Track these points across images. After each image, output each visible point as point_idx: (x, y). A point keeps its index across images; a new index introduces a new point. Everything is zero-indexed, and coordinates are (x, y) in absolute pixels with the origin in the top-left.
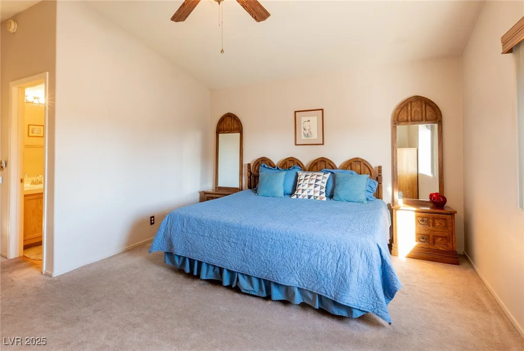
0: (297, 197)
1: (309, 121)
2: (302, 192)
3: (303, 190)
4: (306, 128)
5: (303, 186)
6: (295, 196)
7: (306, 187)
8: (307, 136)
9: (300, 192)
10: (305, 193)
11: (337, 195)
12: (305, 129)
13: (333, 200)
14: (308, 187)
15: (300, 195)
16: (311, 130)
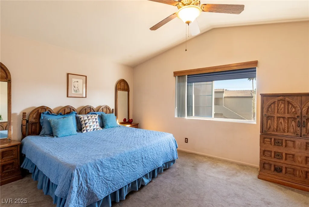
0: (87, 131)
1: (77, 82)
2: (90, 127)
3: (90, 126)
4: (76, 86)
5: (89, 124)
6: (85, 131)
7: (91, 124)
8: (76, 91)
9: (88, 128)
10: (92, 128)
11: (107, 125)
12: (74, 87)
13: (105, 128)
14: (93, 124)
15: (89, 130)
16: (79, 88)
